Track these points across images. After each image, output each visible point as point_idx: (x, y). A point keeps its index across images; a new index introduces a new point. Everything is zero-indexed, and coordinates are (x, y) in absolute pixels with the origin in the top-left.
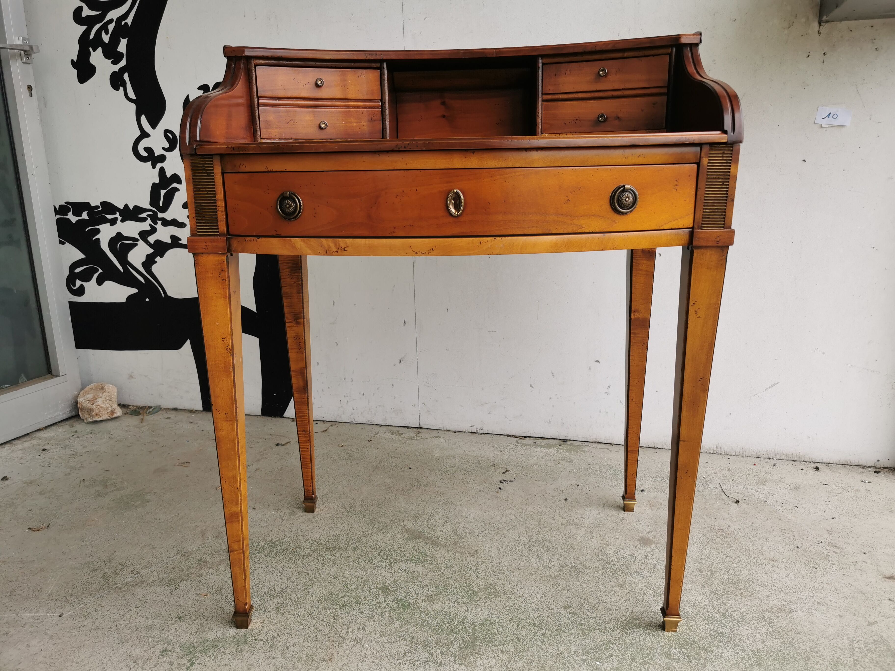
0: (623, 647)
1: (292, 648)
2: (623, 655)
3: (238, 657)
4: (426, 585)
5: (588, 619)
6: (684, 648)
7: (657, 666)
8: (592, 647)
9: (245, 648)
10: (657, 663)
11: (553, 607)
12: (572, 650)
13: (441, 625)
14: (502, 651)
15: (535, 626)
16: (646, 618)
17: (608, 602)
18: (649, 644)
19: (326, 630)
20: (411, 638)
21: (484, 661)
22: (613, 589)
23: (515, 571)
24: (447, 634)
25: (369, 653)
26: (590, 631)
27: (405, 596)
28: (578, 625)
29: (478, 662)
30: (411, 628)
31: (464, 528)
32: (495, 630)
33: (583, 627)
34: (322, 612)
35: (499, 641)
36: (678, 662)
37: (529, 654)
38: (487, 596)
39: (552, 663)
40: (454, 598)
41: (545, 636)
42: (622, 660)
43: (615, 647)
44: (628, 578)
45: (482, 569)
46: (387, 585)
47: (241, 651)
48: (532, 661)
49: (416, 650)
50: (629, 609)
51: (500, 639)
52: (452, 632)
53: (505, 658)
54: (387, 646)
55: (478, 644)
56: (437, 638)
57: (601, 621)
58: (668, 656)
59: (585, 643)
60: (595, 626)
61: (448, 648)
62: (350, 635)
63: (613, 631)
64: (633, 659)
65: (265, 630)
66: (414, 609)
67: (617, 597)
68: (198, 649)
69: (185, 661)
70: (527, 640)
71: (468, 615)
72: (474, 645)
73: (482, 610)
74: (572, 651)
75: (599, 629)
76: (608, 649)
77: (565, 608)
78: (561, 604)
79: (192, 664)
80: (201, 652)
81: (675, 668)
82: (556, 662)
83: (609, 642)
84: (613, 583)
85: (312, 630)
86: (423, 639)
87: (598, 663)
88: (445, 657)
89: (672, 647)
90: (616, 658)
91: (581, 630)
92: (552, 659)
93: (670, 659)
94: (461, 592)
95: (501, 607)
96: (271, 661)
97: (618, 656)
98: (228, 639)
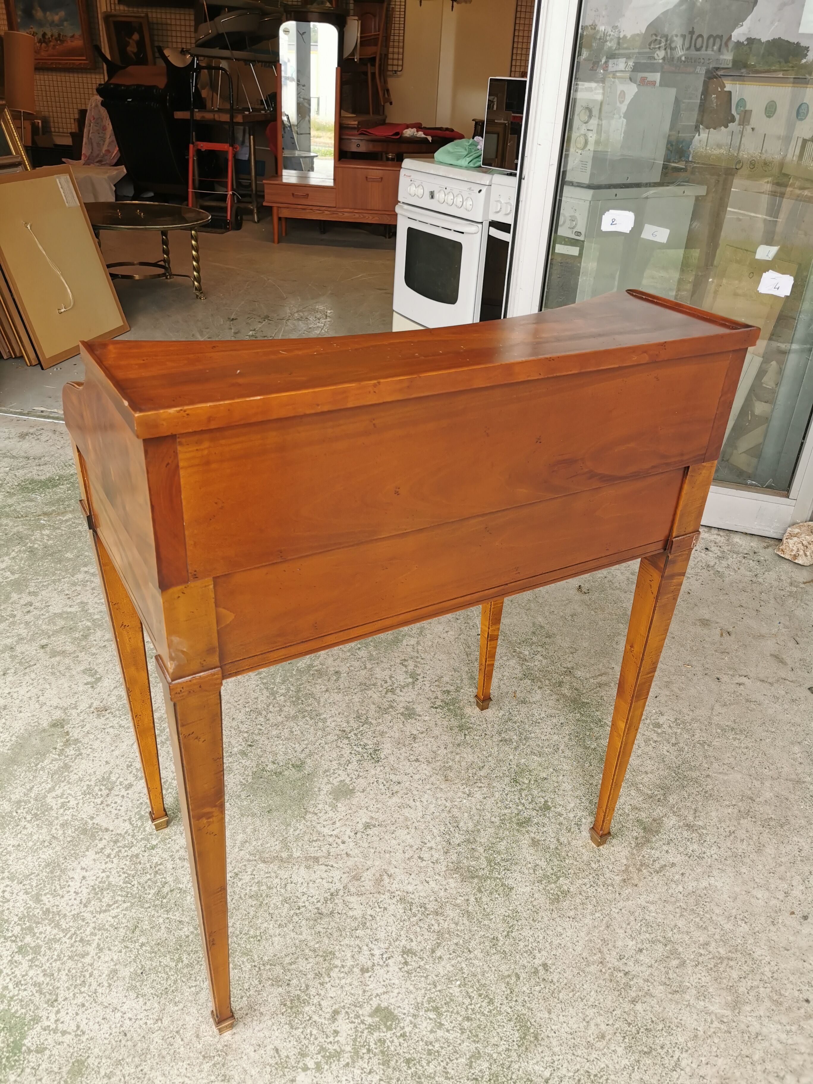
0: (486, 1012)
1: (458, 757)
2: (473, 1010)
3: (445, 729)
4: (558, 840)
5: (528, 986)
6: (490, 1080)
7: (459, 1042)
8: (483, 982)
9: (457, 730)
10: (463, 1041)
11: (543, 953)
12: (476, 962)
13: (499, 853)
14: (468, 900)
15: (508, 932)
16: (540, 1051)
17: (564, 1014)
18: (493, 1041)
19: (482, 773)
20: (479, 831)
21: (453, 885)
22: (592, 1024)
23: (604, 922)
24: (486, 857)
25: (456, 803)
26: (508, 983)
27: (537, 824)
28: (517, 974)
29: (451, 880)
30: (492, 830)
31: (682, 874)
32: (497, 896)
33: (514, 978)
34: (505, 768)
35: (481, 898)
36: (467, 1065)
37: (466, 922)
38: (552, 892)
39: (455, 941)
40: (543, 864)
41: (494, 939)
42: (464, 1006)
43: (484, 1004)
44: (621, 1049)
45: (599, 890)
46: (553, 809)
47: (451, 729)
48: (457, 924)
49: (462, 835)
50: (554, 1035)
51: (484, 899)
52: (489, 861)
53: (458, 901)
54: (466, 815)
55: (476, 880)
56: (481, 850)
57: (526, 998)
58: (476, 1056)
59: (486, 975)
60: (516, 990)
61: (467, 858)
62: (477, 789)
63: (511, 1008)
64: (468, 1019)
65: (477, 738)
66: (518, 830)
67: (577, 1026)
68: (452, 707)
69: (439, 703)
70: (486, 922)
71: (517, 875)
72: (473, 878)
73: (526, 886)
74: (473, 961)
75: (511, 992)
76: (480, 995)
77: (545, 966)
78: (550, 962)
79: (436, 708)
80: (449, 710)
81: (457, 1059)
82: (457, 944)
83: (491, 999)
84: (603, 1027)
85: (481, 765)
86: (478, 839)
87: (458, 983)
88: (456, 855)
89: (491, 1065)
90: (467, 1001)
91: (509, 976)
92: (461, 942)
93: (471, 1057)
94: (553, 869)
95: (534, 903)
96: (443, 747)
97: (471, 1004)
98: (463, 721)
